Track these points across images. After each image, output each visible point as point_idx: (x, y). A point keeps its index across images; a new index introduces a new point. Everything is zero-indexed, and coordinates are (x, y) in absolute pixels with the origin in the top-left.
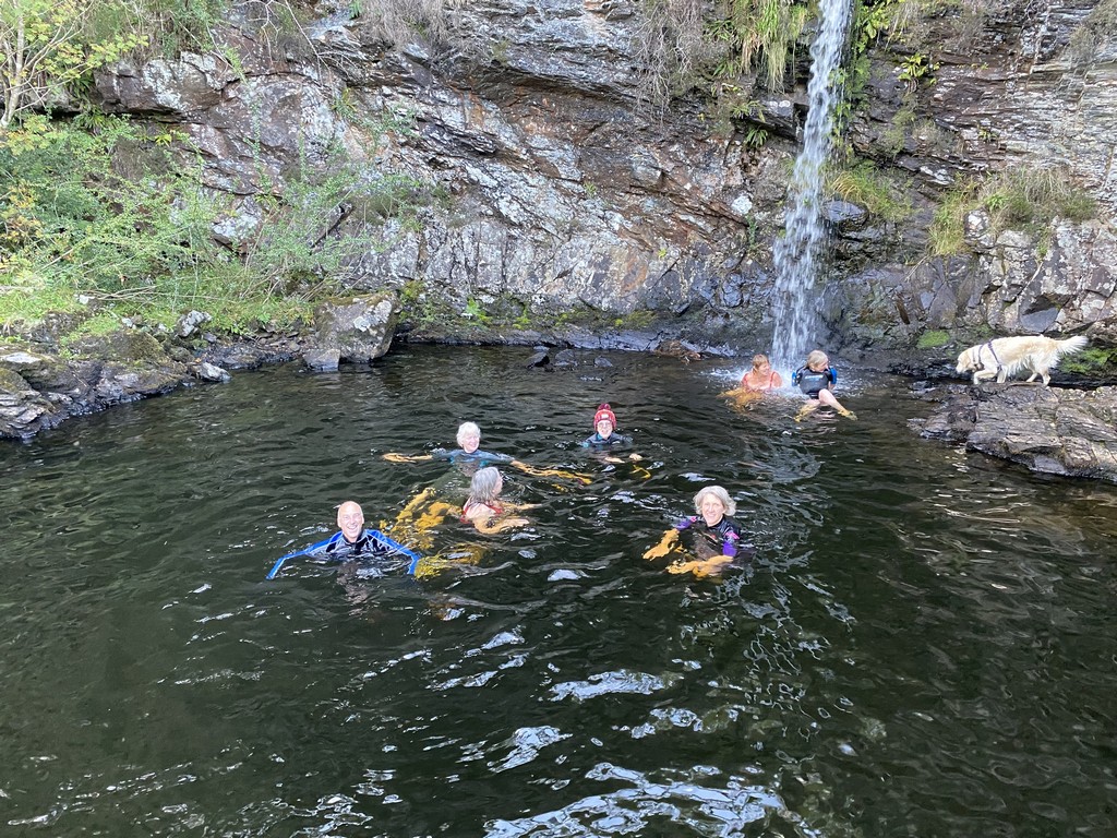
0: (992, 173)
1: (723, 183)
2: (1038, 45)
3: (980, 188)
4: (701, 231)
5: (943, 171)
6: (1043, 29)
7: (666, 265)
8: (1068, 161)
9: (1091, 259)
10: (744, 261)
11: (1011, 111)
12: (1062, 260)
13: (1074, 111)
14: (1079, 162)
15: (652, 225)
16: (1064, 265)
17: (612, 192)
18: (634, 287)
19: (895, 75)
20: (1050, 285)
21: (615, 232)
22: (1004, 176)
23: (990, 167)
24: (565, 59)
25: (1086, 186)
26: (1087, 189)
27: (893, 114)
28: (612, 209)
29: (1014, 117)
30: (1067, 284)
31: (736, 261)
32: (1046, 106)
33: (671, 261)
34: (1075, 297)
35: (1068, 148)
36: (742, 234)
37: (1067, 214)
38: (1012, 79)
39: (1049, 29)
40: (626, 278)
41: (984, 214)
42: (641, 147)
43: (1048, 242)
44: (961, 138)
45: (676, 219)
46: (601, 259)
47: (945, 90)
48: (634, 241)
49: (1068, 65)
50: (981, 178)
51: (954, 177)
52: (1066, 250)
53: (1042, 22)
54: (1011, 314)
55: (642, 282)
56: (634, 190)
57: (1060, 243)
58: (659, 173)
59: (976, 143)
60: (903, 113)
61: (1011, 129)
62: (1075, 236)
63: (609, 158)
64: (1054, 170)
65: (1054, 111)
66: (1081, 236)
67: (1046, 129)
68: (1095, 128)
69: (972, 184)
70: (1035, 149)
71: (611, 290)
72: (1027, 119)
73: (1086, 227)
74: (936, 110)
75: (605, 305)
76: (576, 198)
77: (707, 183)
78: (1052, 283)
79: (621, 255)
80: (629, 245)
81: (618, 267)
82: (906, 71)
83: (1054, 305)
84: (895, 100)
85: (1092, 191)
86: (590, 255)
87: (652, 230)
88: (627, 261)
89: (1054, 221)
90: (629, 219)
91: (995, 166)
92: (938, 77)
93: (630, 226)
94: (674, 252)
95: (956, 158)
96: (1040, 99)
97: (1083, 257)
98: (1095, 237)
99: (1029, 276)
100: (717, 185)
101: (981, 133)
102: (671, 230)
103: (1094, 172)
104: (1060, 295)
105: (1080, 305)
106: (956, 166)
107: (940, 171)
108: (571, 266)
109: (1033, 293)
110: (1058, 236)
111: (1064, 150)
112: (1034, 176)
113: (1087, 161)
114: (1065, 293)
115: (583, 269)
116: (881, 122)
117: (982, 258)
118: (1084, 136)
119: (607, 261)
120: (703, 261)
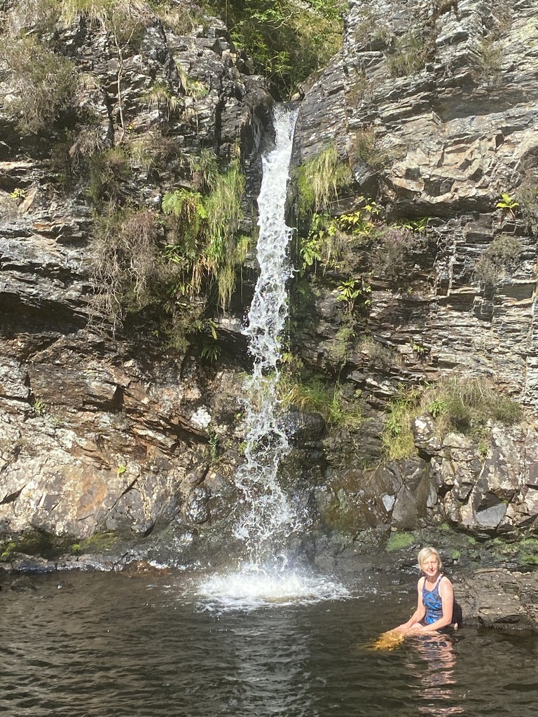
0: (430, 382)
1: (181, 397)
2: (450, 273)
3: (421, 396)
4: (161, 446)
5: (387, 383)
6: (453, 259)
7: (125, 482)
8: (491, 371)
9: (526, 456)
10: (208, 475)
11: (438, 328)
12: (501, 458)
13: (489, 328)
14: (500, 371)
15: (109, 441)
16: (504, 463)
17: (64, 409)
18: (92, 508)
19: (333, 297)
20: (496, 482)
21: (68, 451)
22: (440, 385)
23: (427, 377)
24: (13, 277)
25: (510, 391)
26: (511, 395)
27: (336, 331)
28: (63, 427)
29: (441, 333)
30: (509, 480)
31: (200, 475)
32: (465, 324)
33: (131, 479)
34: (518, 492)
35: (490, 359)
36: (203, 447)
37: (499, 417)
38: (434, 301)
39: (458, 260)
40: (82, 499)
41: (428, 418)
42: (94, 363)
43: (486, 443)
44: (399, 352)
45: (134, 435)
46: (52, 480)
47: (378, 310)
48: (89, 459)
49: (478, 289)
50: (421, 388)
51: (397, 388)
52: (503, 449)
53: (451, 254)
54: (467, 512)
55: (99, 503)
56: (87, 407)
57: (498, 443)
58: (115, 388)
59: (412, 356)
60: (344, 330)
61: (440, 343)
62: (509, 436)
63: (59, 375)
64: (481, 378)
65: (473, 328)
66: (513, 436)
67: (468, 343)
68: (508, 342)
69: (414, 393)
70: (462, 360)
71: (65, 512)
72: (452, 334)
73: (516, 428)
74: (373, 328)
75: (60, 529)
76: (22, 417)
77: (165, 397)
78: (496, 479)
79: (75, 474)
80: (83, 465)
81: (73, 486)
82: (342, 294)
83: (501, 500)
84: (336, 318)
85: (515, 396)
86: (41, 476)
87: (109, 447)
88: (83, 480)
89: (489, 423)
90: (83, 436)
91: (431, 376)
92: (371, 299)
93: (83, 443)
94: (133, 469)
95: (397, 371)
96: (460, 317)
97: (519, 455)
98: (525, 436)
99: (476, 474)
100: (175, 399)
101: (415, 347)
102: (128, 446)
103: (514, 380)
104: (505, 490)
105: (524, 499)
106: (398, 377)
107: (383, 382)
108: (19, 489)
109: (481, 490)
110: (495, 436)
111: (487, 361)
112: (465, 384)
113: (507, 370)
114: (509, 488)
115: (32, 492)
116: (327, 338)
117: (433, 460)
118: (501, 349)
119: (60, 481)
120: (166, 476)
